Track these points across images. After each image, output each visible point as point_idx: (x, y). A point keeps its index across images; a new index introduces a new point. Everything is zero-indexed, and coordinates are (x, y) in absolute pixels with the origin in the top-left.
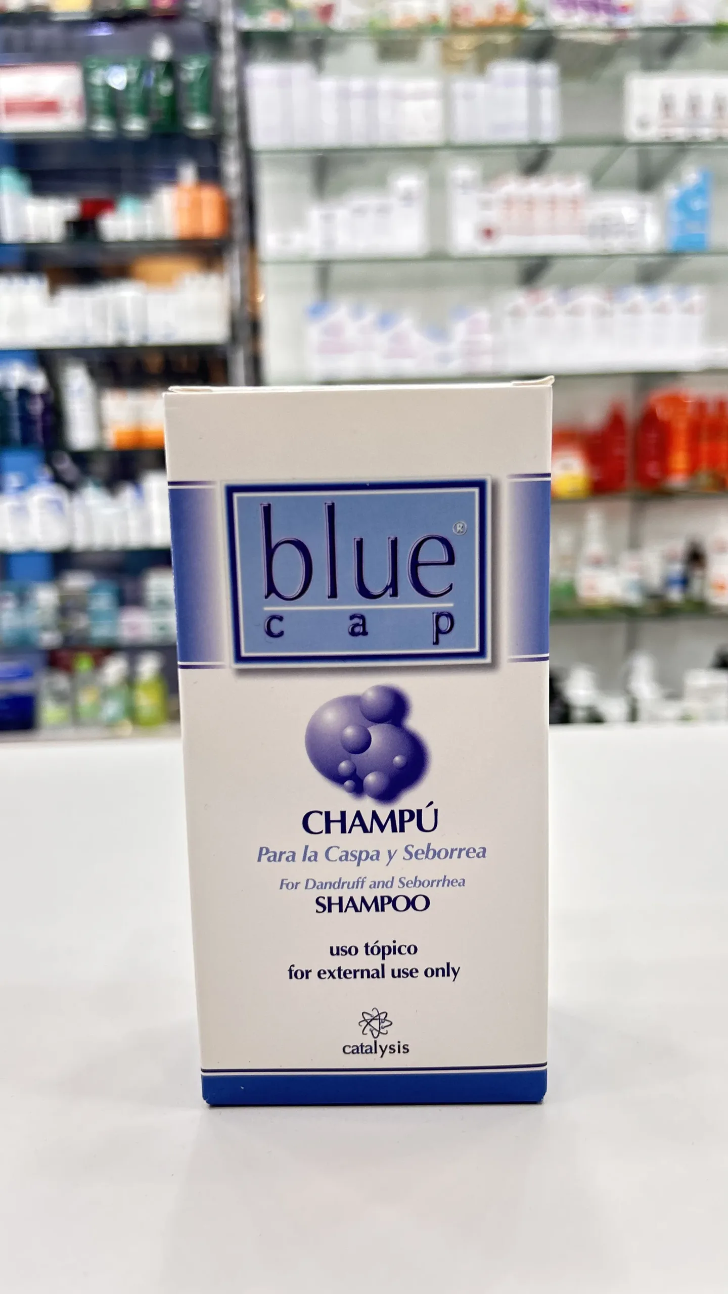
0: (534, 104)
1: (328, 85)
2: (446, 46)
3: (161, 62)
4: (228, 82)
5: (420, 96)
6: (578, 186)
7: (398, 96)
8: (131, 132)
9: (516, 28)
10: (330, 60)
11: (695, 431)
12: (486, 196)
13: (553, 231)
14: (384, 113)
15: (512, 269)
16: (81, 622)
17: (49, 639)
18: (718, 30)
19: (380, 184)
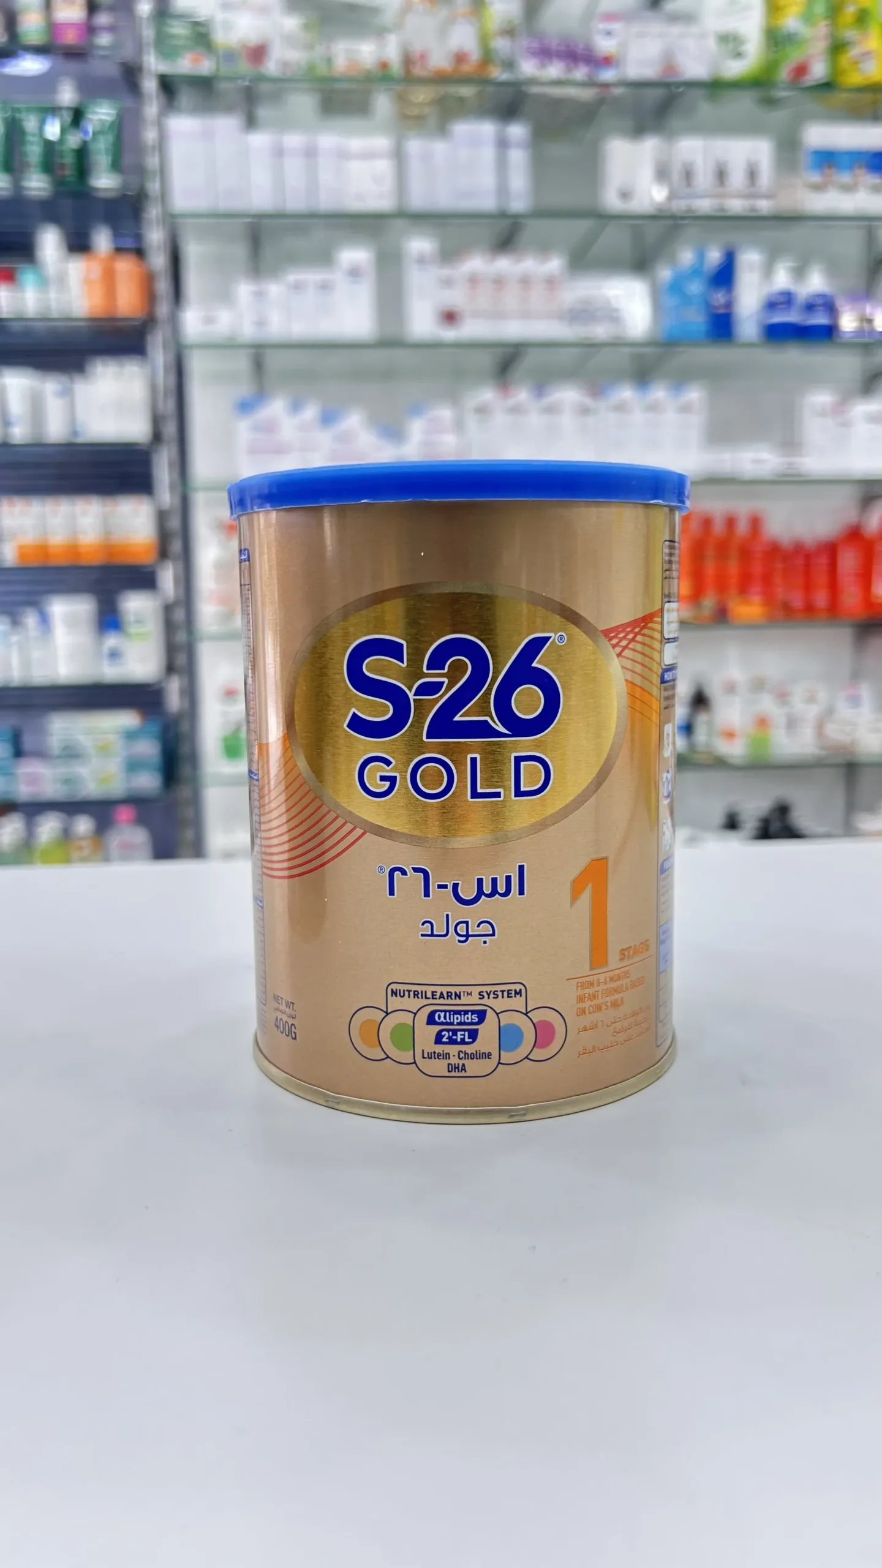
0: (502, 167)
1: (259, 140)
2: (401, 99)
3: (69, 108)
4: (150, 135)
5: (368, 155)
6: (555, 264)
7: (344, 155)
8: (31, 189)
9: (480, 79)
10: (263, 112)
12: (446, 272)
13: (526, 315)
14: (326, 176)
15: (486, 360)
18: (715, 87)
19: (324, 258)
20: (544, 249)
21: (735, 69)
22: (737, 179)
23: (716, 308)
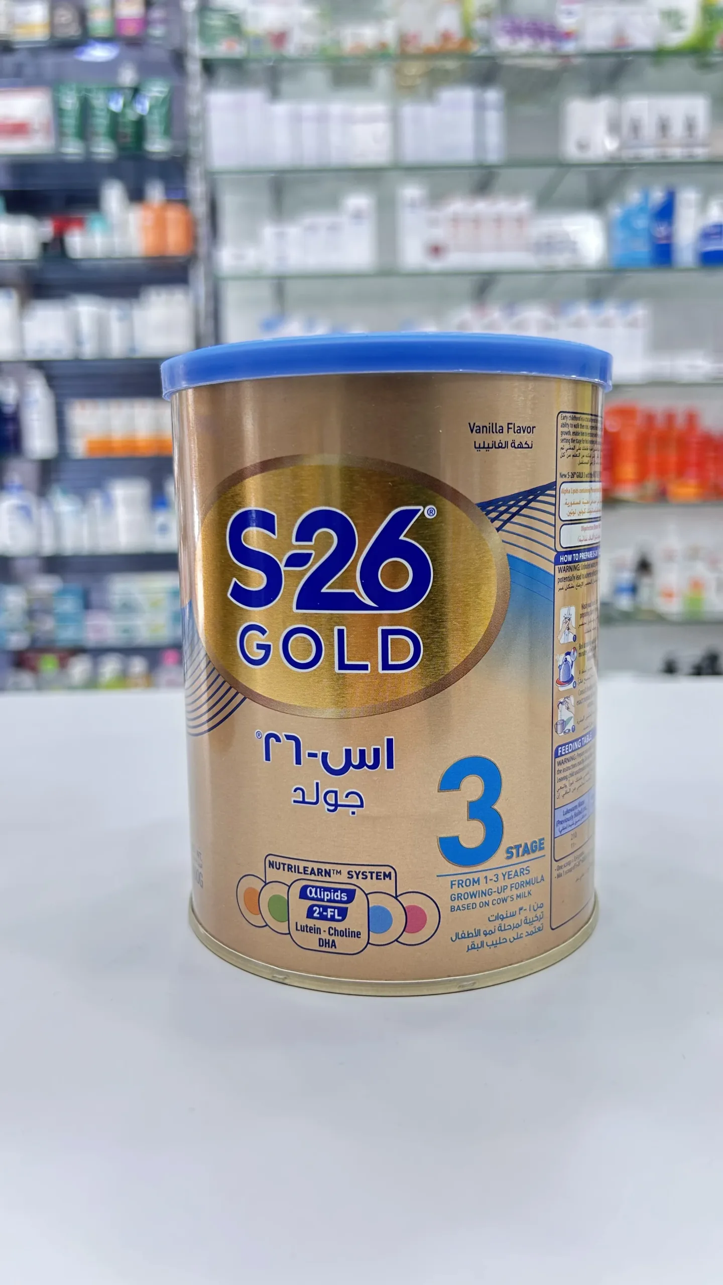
0: (480, 126)
1: (281, 109)
2: (397, 72)
3: (130, 88)
4: (193, 108)
5: (370, 119)
6: (523, 205)
7: (348, 120)
8: (99, 154)
9: (462, 54)
10: (286, 86)
11: (643, 441)
12: (434, 214)
13: (499, 248)
14: (335, 137)
15: (466, 285)
16: (48, 625)
17: (17, 641)
18: (659, 55)
19: (332, 203)
20: (513, 192)
21: (676, 39)
22: (677, 130)
23: (660, 239)
